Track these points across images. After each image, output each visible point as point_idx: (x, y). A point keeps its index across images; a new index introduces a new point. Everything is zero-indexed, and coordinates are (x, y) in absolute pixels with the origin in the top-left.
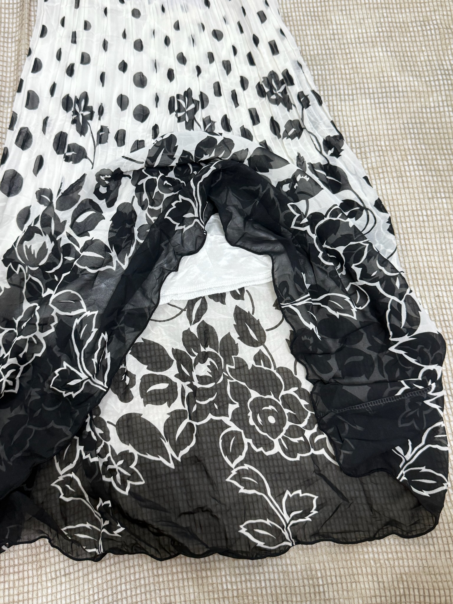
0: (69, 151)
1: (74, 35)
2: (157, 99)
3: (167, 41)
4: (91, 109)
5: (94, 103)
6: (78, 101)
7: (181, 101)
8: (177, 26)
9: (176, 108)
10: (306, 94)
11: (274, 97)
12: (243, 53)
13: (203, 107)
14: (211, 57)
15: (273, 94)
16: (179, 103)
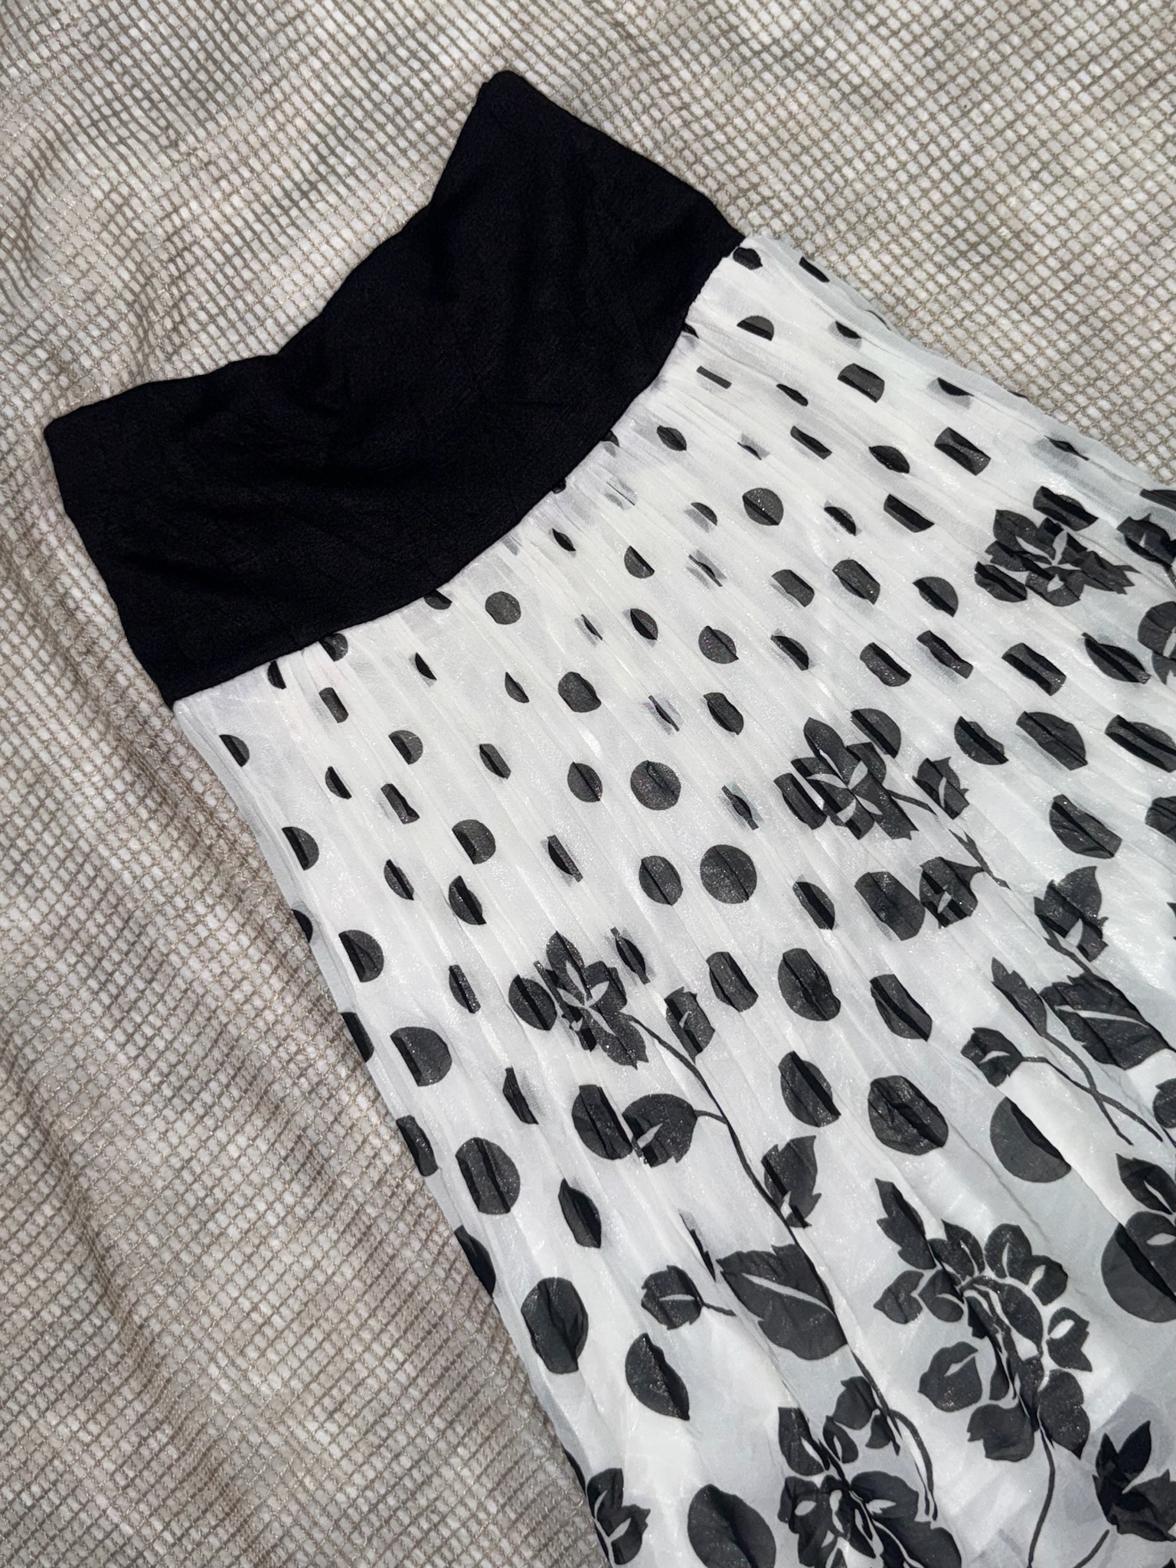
0: (639, 1133)
1: (392, 793)
2: (742, 807)
3: (643, 625)
4: (601, 972)
5: (594, 949)
6: (554, 977)
7: (822, 777)
8: (637, 565)
9: (820, 802)
10: (1138, 517)
11: (1055, 584)
12: (868, 509)
13: (893, 752)
14: (795, 587)
15: (1048, 576)
16: (818, 786)
